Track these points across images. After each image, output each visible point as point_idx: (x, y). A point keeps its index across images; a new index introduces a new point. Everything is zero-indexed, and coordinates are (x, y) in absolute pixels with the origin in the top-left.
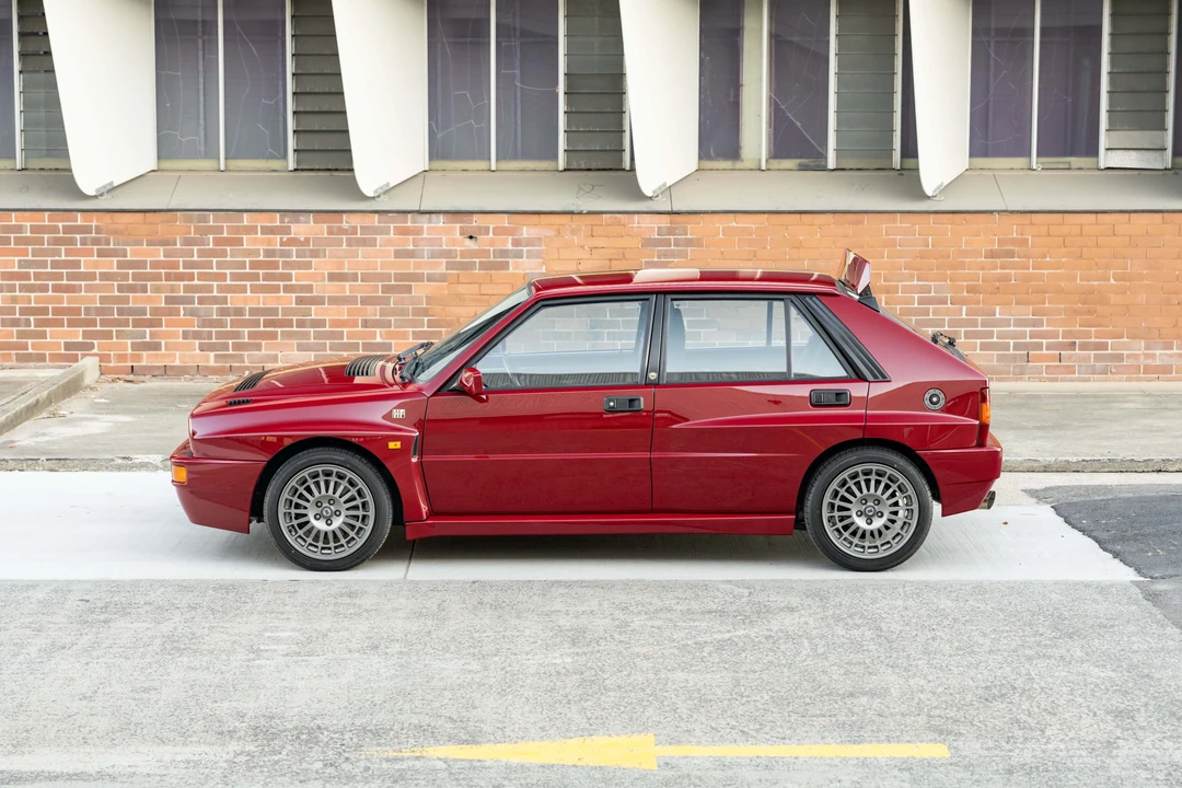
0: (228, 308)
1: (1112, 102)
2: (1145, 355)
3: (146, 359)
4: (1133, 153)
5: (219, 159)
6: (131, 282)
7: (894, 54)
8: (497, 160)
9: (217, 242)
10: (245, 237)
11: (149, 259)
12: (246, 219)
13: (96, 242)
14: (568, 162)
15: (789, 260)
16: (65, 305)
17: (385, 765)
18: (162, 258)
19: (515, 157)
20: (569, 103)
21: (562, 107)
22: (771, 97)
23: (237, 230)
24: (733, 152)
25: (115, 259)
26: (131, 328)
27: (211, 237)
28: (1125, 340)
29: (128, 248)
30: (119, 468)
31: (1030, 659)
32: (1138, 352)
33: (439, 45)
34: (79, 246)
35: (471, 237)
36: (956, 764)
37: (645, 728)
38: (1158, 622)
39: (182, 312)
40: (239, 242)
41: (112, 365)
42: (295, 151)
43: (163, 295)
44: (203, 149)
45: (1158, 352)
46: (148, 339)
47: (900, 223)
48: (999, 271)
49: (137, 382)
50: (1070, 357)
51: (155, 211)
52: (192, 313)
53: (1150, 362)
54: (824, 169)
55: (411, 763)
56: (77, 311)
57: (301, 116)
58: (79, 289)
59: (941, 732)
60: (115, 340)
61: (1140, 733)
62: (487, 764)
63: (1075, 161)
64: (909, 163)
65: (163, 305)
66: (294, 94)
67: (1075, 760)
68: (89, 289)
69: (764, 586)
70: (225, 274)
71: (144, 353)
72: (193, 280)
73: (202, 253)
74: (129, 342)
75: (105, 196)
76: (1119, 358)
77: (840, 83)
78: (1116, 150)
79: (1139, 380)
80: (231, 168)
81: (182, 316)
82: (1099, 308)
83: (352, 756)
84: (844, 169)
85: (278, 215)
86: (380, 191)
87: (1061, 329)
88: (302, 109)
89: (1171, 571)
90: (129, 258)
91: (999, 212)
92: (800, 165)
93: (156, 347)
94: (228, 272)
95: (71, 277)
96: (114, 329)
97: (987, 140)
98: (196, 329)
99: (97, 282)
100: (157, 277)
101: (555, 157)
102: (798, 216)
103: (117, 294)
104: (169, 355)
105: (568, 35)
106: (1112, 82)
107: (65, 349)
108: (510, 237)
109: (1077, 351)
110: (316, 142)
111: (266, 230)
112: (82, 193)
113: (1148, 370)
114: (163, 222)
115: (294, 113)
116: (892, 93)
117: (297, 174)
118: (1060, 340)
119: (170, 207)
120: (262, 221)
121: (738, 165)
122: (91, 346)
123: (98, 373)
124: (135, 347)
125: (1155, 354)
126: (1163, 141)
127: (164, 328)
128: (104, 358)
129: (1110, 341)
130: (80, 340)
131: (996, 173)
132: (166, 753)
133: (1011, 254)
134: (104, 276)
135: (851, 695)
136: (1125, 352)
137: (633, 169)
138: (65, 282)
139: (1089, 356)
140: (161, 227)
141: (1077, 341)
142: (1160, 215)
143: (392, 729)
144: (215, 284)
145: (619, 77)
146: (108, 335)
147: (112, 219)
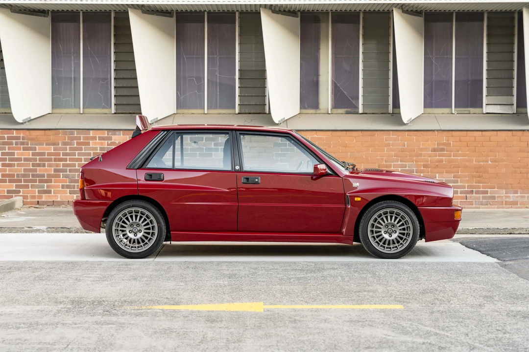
1: (488, 83)
2: (505, 196)
3: (45, 198)
4: (498, 106)
5: (80, 108)
6: (38, 162)
7: (389, 61)
8: (208, 109)
9: (78, 144)
10: (91, 141)
11: (46, 152)
12: (91, 133)
13: (22, 144)
14: (240, 110)
15: (342, 152)
16: (7, 173)
17: (133, 311)
18: (53, 151)
19: (216, 108)
20: (240, 83)
21: (237, 85)
22: (333, 80)
23: (87, 138)
24: (315, 105)
25: (31, 152)
26: (38, 183)
27: (75, 141)
28: (496, 189)
29: (37, 146)
30: (26, 232)
31: (445, 283)
32: (502, 195)
33: (182, 59)
34: (14, 146)
35: (195, 142)
36: (407, 310)
37: (260, 301)
38: (507, 273)
39: (61, 176)
40: (88, 144)
41: (29, 200)
42: (115, 104)
43: (53, 168)
44: (73, 104)
45: (511, 195)
46: (45, 189)
47: (392, 136)
48: (438, 157)
49: (40, 208)
50: (471, 197)
51: (49, 129)
52: (66, 176)
53: (508, 199)
54: (357, 113)
55: (145, 310)
56: (13, 175)
57: (118, 89)
58: (13, 165)
59: (400, 302)
60: (30, 189)
61: (496, 302)
62: (182, 311)
63: (472, 110)
64: (396, 111)
65: (53, 173)
66: (115, 79)
67: (464, 310)
68: (19, 165)
69: (322, 263)
70: (82, 158)
71: (44, 195)
73: (71, 149)
74: (37, 190)
75: (27, 123)
76: (494, 198)
77: (364, 74)
78: (490, 105)
79: (503, 208)
80: (85, 112)
81: (61, 178)
82: (483, 175)
83: (118, 309)
84: (366, 113)
85: (106, 132)
86: (153, 121)
87: (466, 184)
88: (118, 86)
89: (513, 258)
90: (37, 151)
91: (437, 130)
92: (346, 111)
93: (49, 192)
94: (83, 157)
95: (10, 160)
96: (30, 184)
97: (432, 100)
98: (68, 184)
99: (23, 162)
100: (50, 160)
101: (234, 108)
102: (345, 132)
103: (31, 167)
104: (55, 196)
105: (240, 52)
106: (488, 74)
107: (7, 193)
108: (213, 142)
109: (474, 195)
110: (125, 101)
111: (100, 138)
112: (16, 121)
113: (507, 203)
114: (53, 135)
115: (115, 87)
116: (388, 79)
117: (116, 115)
118: (466, 189)
119: (57, 128)
120: (98, 134)
121: (318, 111)
122: (19, 192)
123: (22, 204)
124: (39, 192)
125: (510, 196)
126: (512, 101)
127: (53, 184)
128: (25, 197)
129: (489, 190)
130: (14, 189)
131: (436, 115)
132: (28, 308)
133: (443, 150)
134: (26, 159)
135: (359, 292)
136: (496, 195)
137: (270, 113)
138: (7, 162)
139: (480, 197)
140: (52, 136)
141: (474, 190)
142: (511, 132)
143: (138, 301)
144: (77, 163)
145: (264, 71)
146: (27, 187)
147: (30, 133)
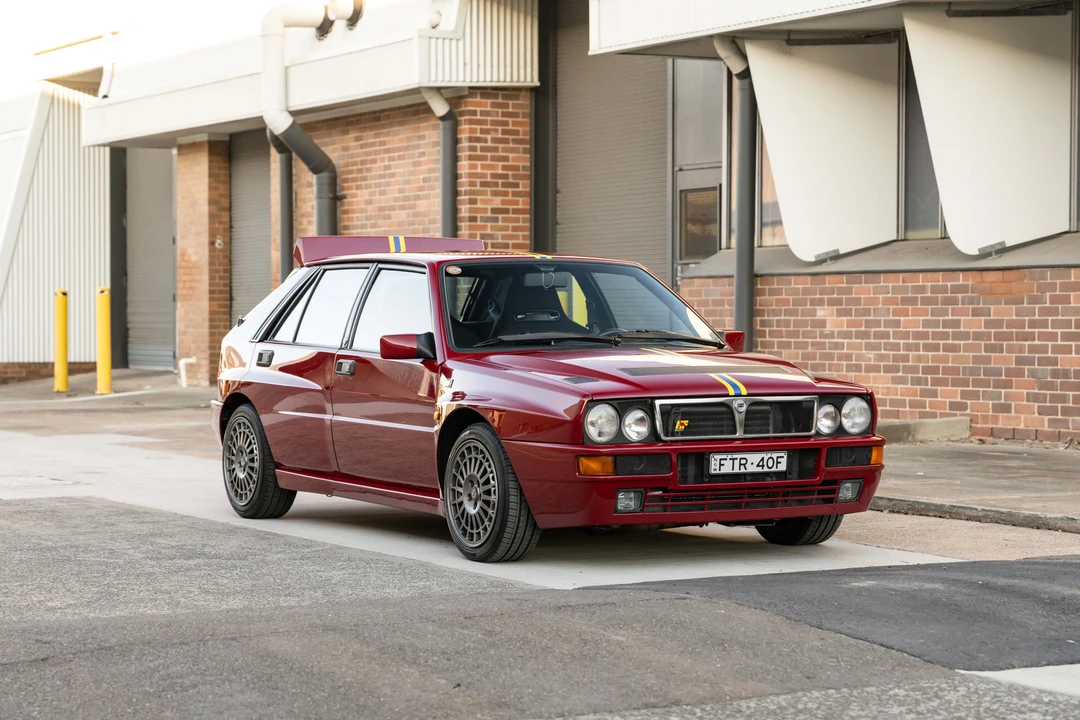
0: (1058, 370)
3: (1003, 422)
6: (993, 342)
9: (1052, 299)
10: (1071, 294)
11: (1005, 318)
12: (1073, 275)
13: (971, 301)
16: (951, 365)
18: (1014, 317)
23: (1066, 287)
25: (983, 319)
26: (991, 389)
27: (1048, 294)
29: (992, 307)
34: (960, 306)
39: (1027, 374)
40: (1068, 299)
41: (979, 426)
43: (1014, 355)
46: (1003, 401)
51: (1009, 269)
52: (1034, 374)
56: (956, 371)
58: (958, 348)
60: (981, 400)
65: (1014, 366)
68: (965, 348)
70: (1057, 333)
71: (1001, 415)
72: (1034, 340)
73: (1041, 312)
74: (991, 403)
81: (1027, 378)
90: (992, 317)
93: (1006, 409)
94: (1059, 331)
95: (954, 336)
96: (981, 390)
98: (1036, 391)
99: (971, 341)
100: (1010, 337)
103: (984, 353)
104: (1017, 418)
107: (950, 409)
114: (1016, 280)
122: (966, 406)
124: (994, 408)
127: (1014, 390)
128: (974, 419)
130: (959, 399)
134: (976, 336)
138: (951, 342)
140: (1014, 285)
144: (1050, 344)
146: (978, 396)
147: (982, 276)
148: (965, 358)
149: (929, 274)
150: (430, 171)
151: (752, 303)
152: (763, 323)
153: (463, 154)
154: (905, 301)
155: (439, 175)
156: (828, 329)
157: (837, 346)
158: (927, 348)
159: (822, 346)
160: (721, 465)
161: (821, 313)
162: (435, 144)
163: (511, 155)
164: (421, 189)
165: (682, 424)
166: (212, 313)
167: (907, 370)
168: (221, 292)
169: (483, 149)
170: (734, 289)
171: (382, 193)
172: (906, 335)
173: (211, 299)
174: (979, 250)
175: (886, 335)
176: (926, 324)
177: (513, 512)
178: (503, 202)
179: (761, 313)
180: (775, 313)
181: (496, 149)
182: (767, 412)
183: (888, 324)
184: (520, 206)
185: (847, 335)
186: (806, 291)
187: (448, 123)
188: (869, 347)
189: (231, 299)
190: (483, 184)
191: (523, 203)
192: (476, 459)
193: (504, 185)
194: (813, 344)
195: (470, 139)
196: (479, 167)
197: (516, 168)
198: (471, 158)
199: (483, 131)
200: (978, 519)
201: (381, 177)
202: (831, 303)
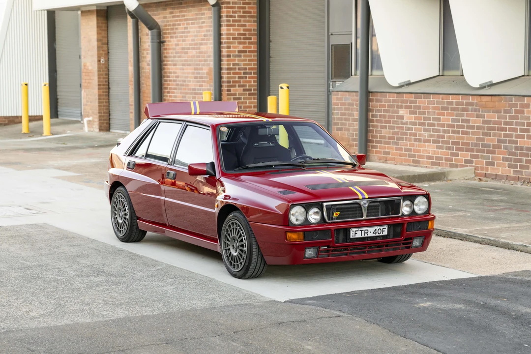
0: (518, 146)
3: (490, 170)
6: (486, 131)
9: (515, 112)
10: (525, 110)
11: (492, 120)
12: (526, 100)
13: (475, 110)
16: (465, 141)
18: (497, 119)
23: (522, 106)
25: (481, 119)
26: (485, 154)
27: (513, 109)
29: (486, 114)
34: (470, 112)
40: (523, 112)
41: (479, 172)
43: (496, 138)
46: (491, 160)
52: (506, 148)
56: (468, 144)
58: (469, 133)
60: (480, 159)
65: (496, 143)
68: (472, 133)
70: (517, 128)
71: (490, 167)
72: (506, 131)
73: (510, 117)
81: (502, 149)
90: (486, 119)
94: (519, 127)
95: (467, 127)
96: (480, 154)
98: (507, 156)
99: (475, 130)
100: (495, 129)
103: (482, 136)
104: (497, 169)
107: (464, 163)
114: (496, 101)
119: (500, 93)
122: (473, 162)
124: (486, 163)
127: (496, 155)
128: (476, 168)
130: (469, 158)
134: (477, 127)
138: (465, 130)
144: (514, 133)
146: (478, 157)
147: (481, 99)
148: (472, 138)
149: (455, 96)
150: (207, 31)
151: (367, 106)
152: (373, 116)
153: (224, 23)
154: (443, 109)
155: (212, 33)
156: (405, 120)
157: (409, 129)
158: (454, 132)
159: (402, 128)
160: (355, 234)
161: (402, 112)
162: (210, 18)
163: (247, 24)
164: (203, 40)
165: (336, 214)
166: (99, 95)
167: (443, 142)
168: (104, 85)
169: (233, 21)
170: (358, 98)
171: (184, 41)
172: (443, 126)
173: (99, 89)
174: (480, 85)
175: (433, 125)
176: (453, 120)
177: (255, 256)
178: (244, 47)
179: (372, 111)
180: (379, 111)
181: (240, 21)
182: (378, 206)
183: (434, 119)
184: (252, 49)
185: (414, 124)
186: (394, 101)
187: (216, 8)
188: (425, 130)
189: (109, 88)
190: (234, 39)
191: (254, 47)
192: (236, 229)
193: (244, 39)
194: (397, 127)
195: (227, 16)
196: (232, 30)
197: (250, 30)
198: (227, 25)
199: (233, 12)
200: (480, 243)
201: (183, 32)
202: (407, 107)
